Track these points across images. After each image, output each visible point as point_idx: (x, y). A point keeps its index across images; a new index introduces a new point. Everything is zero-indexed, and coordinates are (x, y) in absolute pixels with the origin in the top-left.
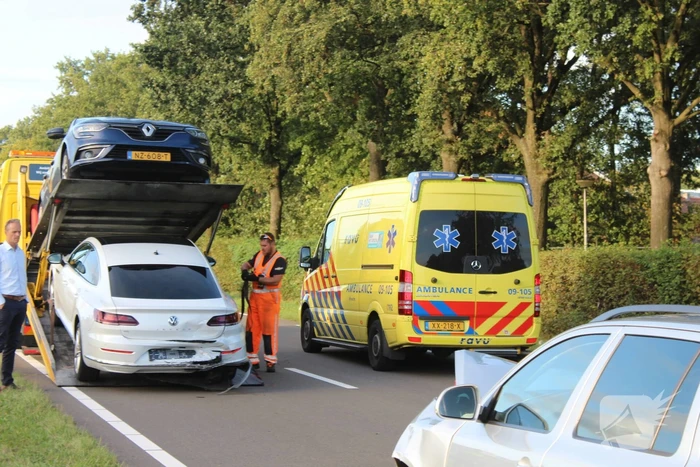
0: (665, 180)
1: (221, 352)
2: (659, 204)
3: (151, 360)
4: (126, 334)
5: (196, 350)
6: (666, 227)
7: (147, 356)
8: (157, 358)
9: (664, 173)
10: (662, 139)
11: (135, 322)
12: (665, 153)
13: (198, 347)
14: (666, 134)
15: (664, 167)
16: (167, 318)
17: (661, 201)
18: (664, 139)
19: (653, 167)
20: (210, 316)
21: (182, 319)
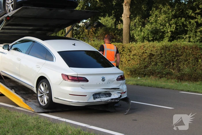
0: (128, 18)
1: (121, 93)
2: (126, 27)
3: (94, 99)
4: (82, 87)
5: (111, 93)
6: (128, 35)
7: (92, 98)
8: (97, 98)
9: (128, 16)
10: (127, 5)
11: (87, 81)
12: (129, 10)
13: (112, 91)
14: (129, 3)
15: (128, 14)
16: (100, 78)
17: (127, 26)
18: (128, 4)
19: (124, 14)
20: (117, 76)
21: (107, 78)
